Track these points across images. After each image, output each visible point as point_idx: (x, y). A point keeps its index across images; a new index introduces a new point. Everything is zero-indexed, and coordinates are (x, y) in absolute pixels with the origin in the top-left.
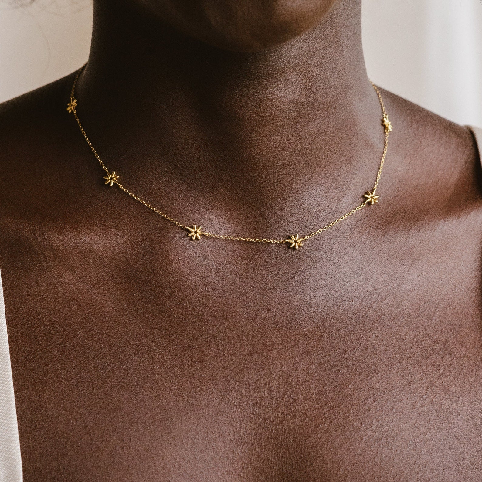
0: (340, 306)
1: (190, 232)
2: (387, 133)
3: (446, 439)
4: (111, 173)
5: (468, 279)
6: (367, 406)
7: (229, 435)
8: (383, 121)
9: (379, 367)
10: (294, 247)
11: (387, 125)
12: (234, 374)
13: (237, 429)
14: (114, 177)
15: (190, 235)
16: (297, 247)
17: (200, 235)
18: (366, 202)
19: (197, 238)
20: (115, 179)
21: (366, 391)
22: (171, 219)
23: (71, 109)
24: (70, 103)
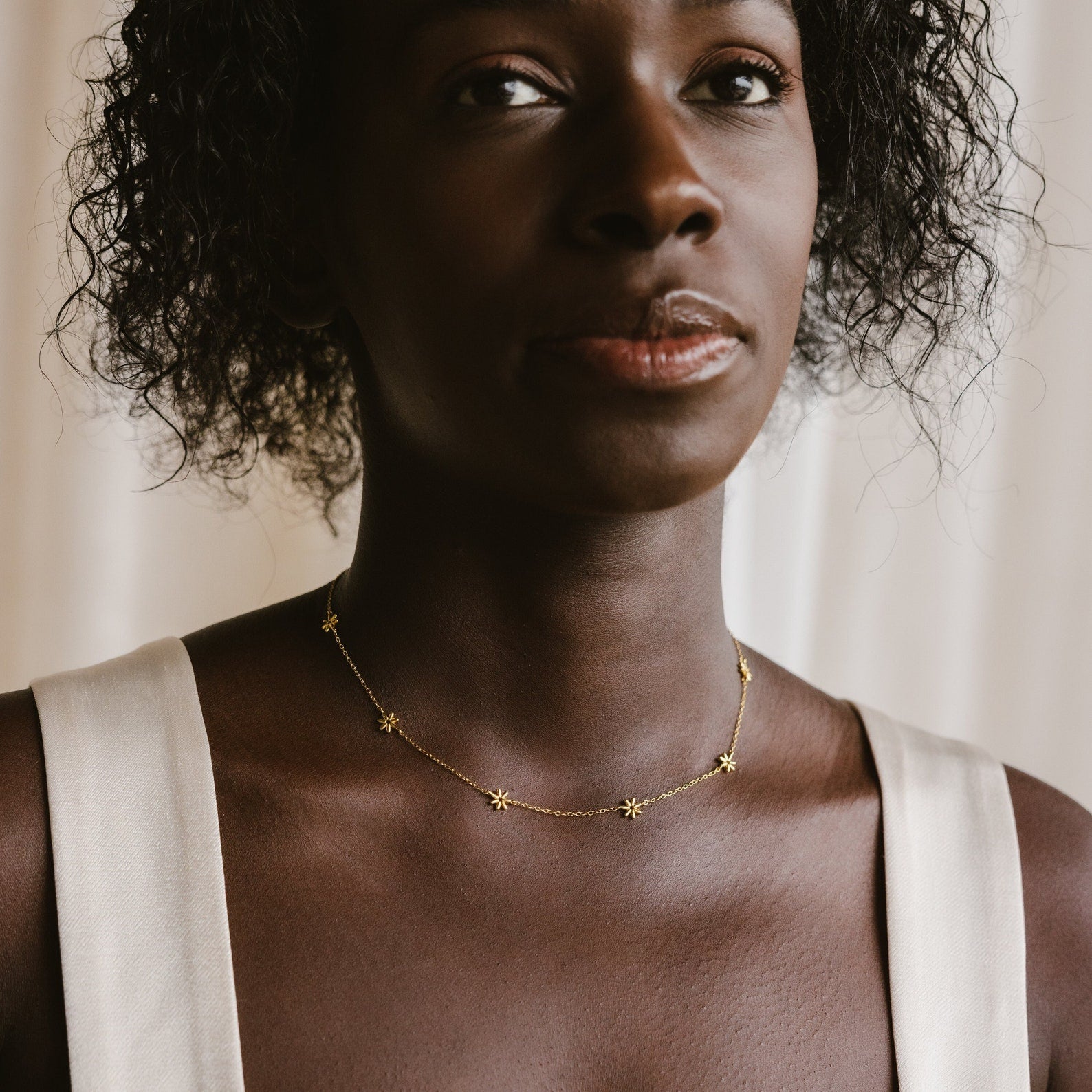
0: (690, 904)
1: (493, 799)
2: (745, 683)
3: (830, 1088)
4: (388, 715)
5: (854, 884)
6: (727, 1036)
7: (541, 1065)
8: (739, 667)
9: (744, 985)
10: (630, 816)
11: (744, 673)
12: (550, 983)
13: (552, 1057)
14: (392, 720)
15: (493, 802)
16: (634, 816)
17: (507, 803)
18: (721, 767)
19: (502, 808)
20: (393, 723)
21: (726, 1017)
22: (468, 780)
23: (329, 627)
24: (327, 619)
